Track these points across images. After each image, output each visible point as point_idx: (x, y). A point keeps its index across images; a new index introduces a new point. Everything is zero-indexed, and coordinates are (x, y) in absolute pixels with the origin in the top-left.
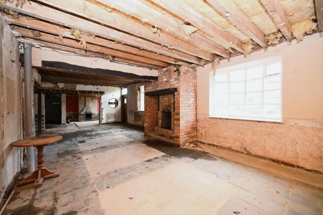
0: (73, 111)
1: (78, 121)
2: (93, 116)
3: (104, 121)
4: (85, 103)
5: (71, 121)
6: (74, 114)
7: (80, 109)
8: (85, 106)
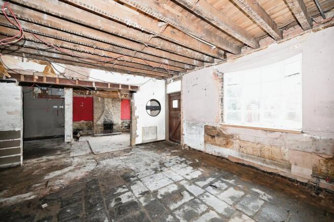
0: (84, 120)
1: (93, 135)
2: (115, 127)
3: (139, 140)
4: (103, 107)
5: (81, 135)
6: (86, 124)
7: (96, 116)
8: (103, 112)
